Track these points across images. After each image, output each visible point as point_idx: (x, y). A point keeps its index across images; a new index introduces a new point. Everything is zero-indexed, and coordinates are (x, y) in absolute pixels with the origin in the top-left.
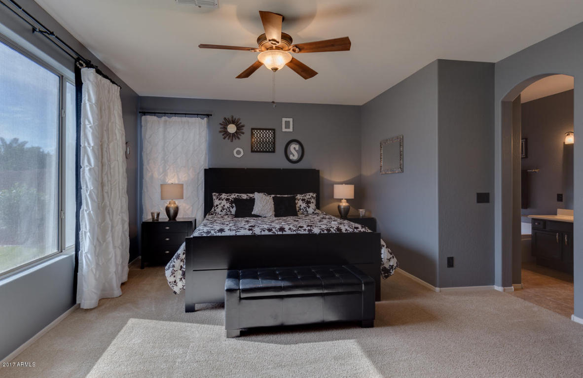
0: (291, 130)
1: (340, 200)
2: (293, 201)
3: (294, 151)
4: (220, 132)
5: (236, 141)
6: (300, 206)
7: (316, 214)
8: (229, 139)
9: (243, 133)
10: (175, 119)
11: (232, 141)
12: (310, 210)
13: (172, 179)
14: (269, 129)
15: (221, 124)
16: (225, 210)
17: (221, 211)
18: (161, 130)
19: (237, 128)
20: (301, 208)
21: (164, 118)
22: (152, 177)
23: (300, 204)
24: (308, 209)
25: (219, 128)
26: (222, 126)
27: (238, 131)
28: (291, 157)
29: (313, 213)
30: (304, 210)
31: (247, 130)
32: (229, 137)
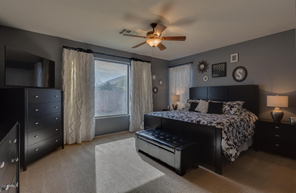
0: (237, 60)
1: (273, 108)
2: (221, 105)
3: (240, 74)
4: (197, 69)
5: (205, 73)
6: (226, 109)
7: (236, 115)
8: (201, 72)
9: (208, 68)
10: (179, 67)
11: (203, 73)
12: (232, 112)
13: (178, 93)
14: (222, 63)
15: (197, 66)
16: (188, 108)
17: (186, 108)
18: (175, 73)
19: (204, 66)
20: (226, 110)
21: (176, 68)
22: (172, 93)
23: (226, 107)
24: (230, 111)
25: (197, 67)
26: (198, 67)
27: (205, 67)
28: (237, 78)
29: (234, 114)
30: (228, 111)
31: (210, 66)
32: (201, 71)
